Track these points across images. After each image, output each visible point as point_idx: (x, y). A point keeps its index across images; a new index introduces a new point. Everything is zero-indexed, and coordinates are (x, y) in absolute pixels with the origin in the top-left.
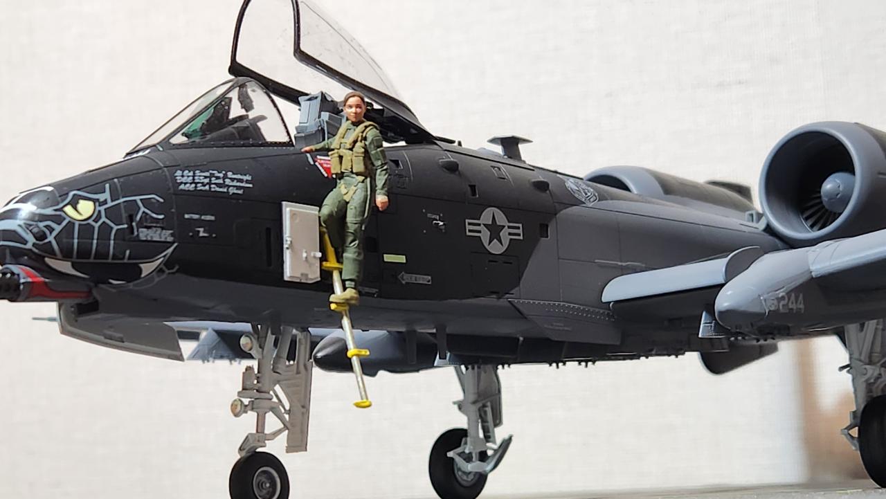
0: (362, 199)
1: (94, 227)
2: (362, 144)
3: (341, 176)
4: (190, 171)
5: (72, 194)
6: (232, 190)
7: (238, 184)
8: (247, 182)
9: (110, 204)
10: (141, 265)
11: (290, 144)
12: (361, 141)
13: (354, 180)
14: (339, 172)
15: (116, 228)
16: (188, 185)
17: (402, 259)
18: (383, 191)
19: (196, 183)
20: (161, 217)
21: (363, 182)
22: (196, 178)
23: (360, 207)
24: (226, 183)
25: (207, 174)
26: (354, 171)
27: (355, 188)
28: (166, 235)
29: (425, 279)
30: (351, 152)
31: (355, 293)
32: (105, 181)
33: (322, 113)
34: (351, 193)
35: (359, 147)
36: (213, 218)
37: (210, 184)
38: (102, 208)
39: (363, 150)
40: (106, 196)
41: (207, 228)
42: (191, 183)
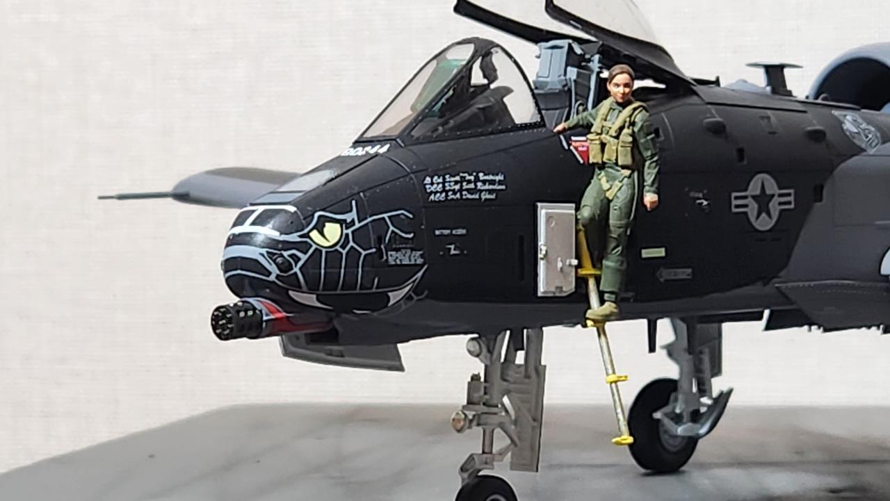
0: (627, 200)
1: (341, 254)
2: (630, 131)
3: (602, 166)
4: (439, 178)
5: (317, 215)
6: (485, 196)
7: (491, 187)
8: (500, 183)
9: (357, 225)
10: (390, 294)
11: (541, 124)
12: (628, 128)
13: (618, 173)
14: (600, 162)
15: (364, 253)
16: (438, 195)
17: (661, 252)
18: (653, 189)
19: (447, 192)
20: (411, 236)
21: (629, 177)
22: (447, 184)
23: (626, 207)
24: (479, 187)
25: (458, 178)
26: (620, 163)
27: (620, 185)
28: (416, 258)
29: (684, 273)
30: (616, 141)
31: (616, 308)
32: (352, 196)
33: (569, 68)
34: (615, 189)
35: (626, 136)
36: (464, 231)
37: (461, 190)
38: (349, 231)
39: (630, 139)
40: (352, 216)
41: (458, 244)
42: (441, 193)
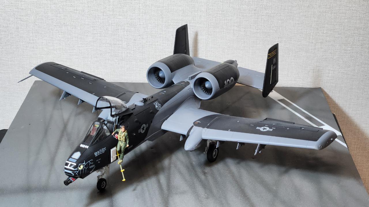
1: (83, 170)
3: (120, 141)
5: (79, 165)
9: (85, 164)
15: (86, 168)
18: (128, 144)
20: (93, 163)
21: (124, 143)
23: (124, 147)
26: (123, 141)
30: (122, 137)
32: (84, 160)
34: (122, 145)
36: (100, 159)
38: (84, 166)
